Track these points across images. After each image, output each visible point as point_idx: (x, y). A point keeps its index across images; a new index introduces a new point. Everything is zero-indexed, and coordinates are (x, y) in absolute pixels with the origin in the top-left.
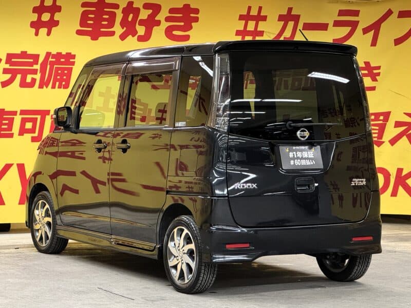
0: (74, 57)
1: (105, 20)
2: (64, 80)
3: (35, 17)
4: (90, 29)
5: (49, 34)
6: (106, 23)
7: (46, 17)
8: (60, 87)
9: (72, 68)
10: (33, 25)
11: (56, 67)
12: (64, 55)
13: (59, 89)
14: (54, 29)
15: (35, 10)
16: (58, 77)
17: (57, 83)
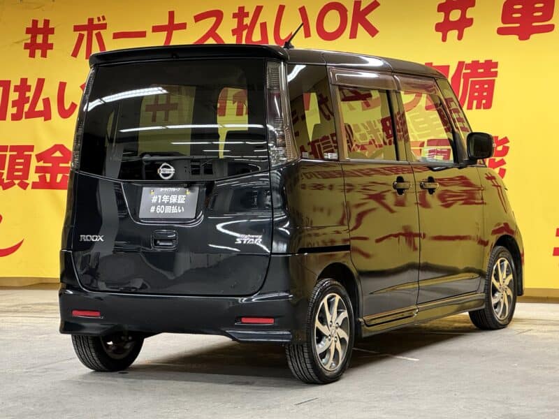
0: (495, 65)
1: (539, 10)
2: (484, 98)
3: (440, 18)
4: (517, 25)
5: (460, 37)
6: (540, 14)
7: (455, 15)
8: (478, 107)
9: (494, 80)
10: (439, 27)
11: (472, 81)
12: (483, 63)
13: (478, 110)
14: (467, 31)
15: (441, 8)
16: (476, 94)
17: (475, 103)
